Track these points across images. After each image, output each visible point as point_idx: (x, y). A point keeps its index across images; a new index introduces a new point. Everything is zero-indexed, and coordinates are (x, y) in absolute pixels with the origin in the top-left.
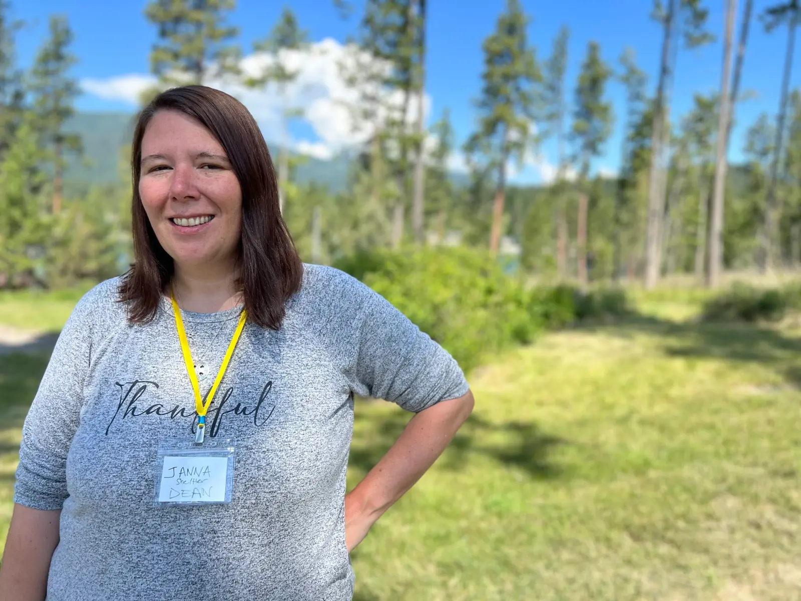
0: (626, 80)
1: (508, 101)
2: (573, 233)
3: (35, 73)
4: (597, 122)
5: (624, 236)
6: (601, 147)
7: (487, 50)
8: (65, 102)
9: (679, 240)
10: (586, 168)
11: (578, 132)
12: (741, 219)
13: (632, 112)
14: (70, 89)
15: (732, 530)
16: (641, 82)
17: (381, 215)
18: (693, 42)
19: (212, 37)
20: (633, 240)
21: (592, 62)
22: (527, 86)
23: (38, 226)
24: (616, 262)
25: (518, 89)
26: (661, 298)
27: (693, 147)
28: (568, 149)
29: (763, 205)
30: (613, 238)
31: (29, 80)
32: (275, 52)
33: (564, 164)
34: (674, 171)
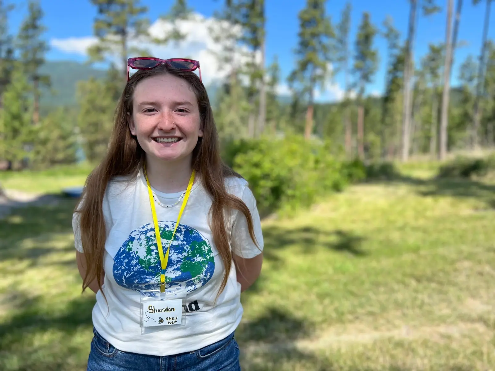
0: (387, 36)
1: (314, 50)
2: (355, 131)
3: (20, 37)
4: (369, 62)
5: (387, 131)
6: (372, 77)
7: (301, 18)
8: (39, 56)
9: (419, 134)
10: (362, 91)
11: (357, 68)
12: (457, 120)
13: (391, 55)
14: (42, 47)
15: (468, 276)
16: (397, 36)
17: (238, 122)
18: (428, 12)
19: (132, 12)
20: (393, 134)
21: (365, 25)
22: (326, 41)
23: (31, 132)
24: (383, 147)
25: (320, 43)
26: (412, 167)
27: (428, 76)
28: (351, 79)
29: (471, 111)
30: (380, 133)
31: (16, 41)
32: (173, 21)
33: (349, 88)
34: (416, 90)
